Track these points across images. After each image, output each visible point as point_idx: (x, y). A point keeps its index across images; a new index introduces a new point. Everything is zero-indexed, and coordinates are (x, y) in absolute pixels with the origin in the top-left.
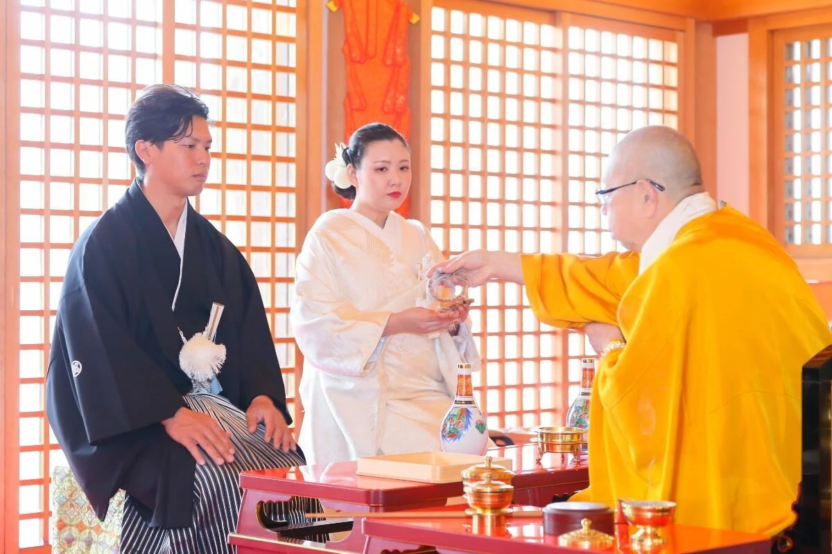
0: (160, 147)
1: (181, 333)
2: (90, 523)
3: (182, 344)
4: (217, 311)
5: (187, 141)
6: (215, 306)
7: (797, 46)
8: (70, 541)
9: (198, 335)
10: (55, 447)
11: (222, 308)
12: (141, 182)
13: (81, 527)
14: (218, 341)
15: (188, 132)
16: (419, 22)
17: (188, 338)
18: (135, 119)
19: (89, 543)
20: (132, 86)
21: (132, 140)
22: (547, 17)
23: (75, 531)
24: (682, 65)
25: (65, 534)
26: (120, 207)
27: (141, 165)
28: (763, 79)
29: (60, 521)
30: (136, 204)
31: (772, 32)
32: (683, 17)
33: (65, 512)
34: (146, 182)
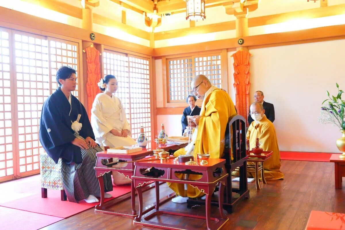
0: (65, 80)
1: (72, 121)
2: (51, 167)
3: (72, 124)
4: (79, 116)
5: (71, 79)
6: (79, 115)
7: (171, 62)
8: (46, 171)
9: (75, 121)
10: (41, 147)
11: (81, 115)
12: (60, 88)
13: (49, 168)
14: (80, 122)
15: (71, 77)
16: (101, 55)
17: (73, 122)
18: (58, 74)
19: (51, 171)
20: (56, 69)
21: (58, 79)
22: (125, 55)
23: (47, 169)
24: (149, 65)
25: (44, 169)
26: (55, 93)
27: (60, 85)
28: (165, 68)
29: (43, 166)
30: (59, 92)
31: (167, 59)
32: (150, 56)
33: (44, 165)
34: (62, 88)
